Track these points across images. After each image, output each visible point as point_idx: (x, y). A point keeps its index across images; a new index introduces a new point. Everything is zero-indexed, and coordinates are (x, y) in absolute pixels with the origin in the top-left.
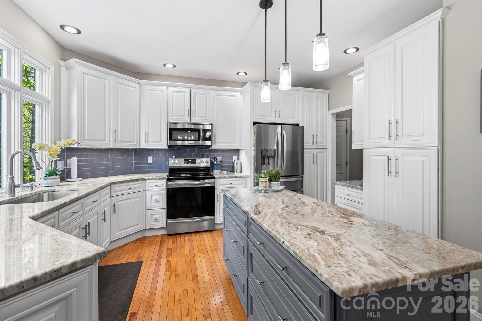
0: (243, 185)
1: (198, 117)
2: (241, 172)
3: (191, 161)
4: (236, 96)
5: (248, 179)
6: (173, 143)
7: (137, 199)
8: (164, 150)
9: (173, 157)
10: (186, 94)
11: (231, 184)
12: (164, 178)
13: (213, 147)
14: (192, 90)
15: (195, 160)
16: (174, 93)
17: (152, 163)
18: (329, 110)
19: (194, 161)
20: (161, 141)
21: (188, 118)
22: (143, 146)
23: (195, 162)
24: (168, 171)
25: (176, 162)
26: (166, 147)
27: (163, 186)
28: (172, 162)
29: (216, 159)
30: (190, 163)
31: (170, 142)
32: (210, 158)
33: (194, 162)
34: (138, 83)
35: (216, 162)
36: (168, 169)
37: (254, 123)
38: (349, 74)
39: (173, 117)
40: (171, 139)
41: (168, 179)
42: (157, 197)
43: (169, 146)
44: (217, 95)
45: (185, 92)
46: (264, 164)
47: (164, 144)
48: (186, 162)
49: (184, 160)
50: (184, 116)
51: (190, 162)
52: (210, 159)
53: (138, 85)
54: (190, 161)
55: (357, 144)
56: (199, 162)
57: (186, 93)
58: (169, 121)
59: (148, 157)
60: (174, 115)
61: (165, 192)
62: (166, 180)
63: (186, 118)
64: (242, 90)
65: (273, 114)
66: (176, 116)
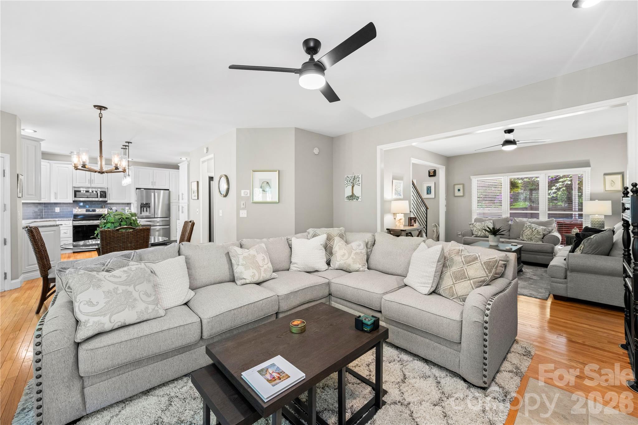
1: (97, 183)
6: (77, 199)
7: (53, 232)
8: (70, 203)
9: (77, 208)
12: (70, 220)
13: (108, 202)
15: (95, 209)
17: (59, 211)
20: (67, 198)
21: (89, 184)
22: (53, 201)
24: (73, 217)
25: (80, 211)
26: (72, 202)
27: (70, 224)
28: (76, 211)
29: (111, 209)
31: (74, 199)
33: (94, 211)
34: (49, 163)
36: (73, 216)
37: (137, 189)
39: (76, 183)
40: (75, 196)
41: (73, 220)
43: (74, 201)
46: (143, 211)
47: (70, 199)
48: (87, 211)
49: (86, 209)
50: (86, 183)
52: (107, 209)
53: (49, 164)
56: (98, 211)
58: (74, 186)
59: (56, 208)
61: (72, 228)
62: (72, 221)
66: (79, 183)
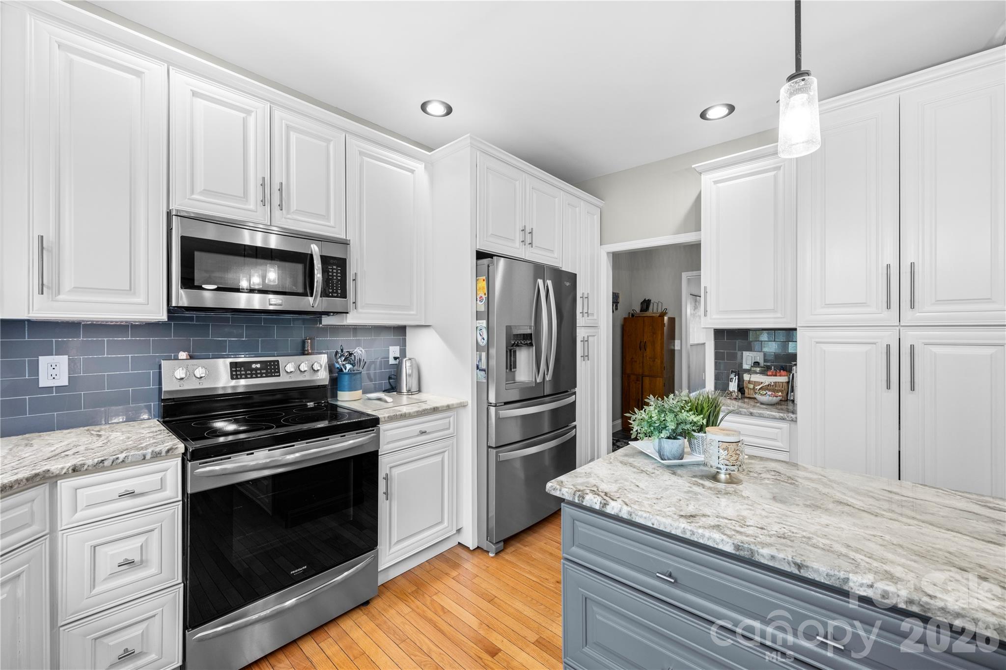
0: (451, 430)
1: (298, 212)
2: (419, 391)
3: (258, 366)
4: (412, 171)
5: (462, 411)
9: (183, 355)
10: (251, 120)
11: (423, 433)
14: (278, 114)
15: (274, 361)
16: (199, 100)
18: (601, 245)
19: (270, 365)
20: (131, 289)
21: (260, 208)
23: (275, 369)
25: (197, 372)
26: (163, 316)
27: (162, 488)
28: (178, 374)
29: (347, 357)
30: (256, 374)
32: (327, 353)
33: (272, 369)
35: (349, 366)
37: (481, 255)
38: (693, 166)
39: (194, 196)
42: (129, 549)
43: (174, 312)
44: (361, 153)
45: (248, 112)
48: (237, 370)
49: (231, 363)
51: (256, 369)
52: (325, 357)
54: (254, 366)
55: (714, 317)
56: (288, 368)
57: (253, 114)
59: (42, 358)
60: (199, 187)
61: (176, 511)
62: (180, 459)
63: (252, 206)
64: (430, 155)
65: (519, 236)
66: (206, 192)
